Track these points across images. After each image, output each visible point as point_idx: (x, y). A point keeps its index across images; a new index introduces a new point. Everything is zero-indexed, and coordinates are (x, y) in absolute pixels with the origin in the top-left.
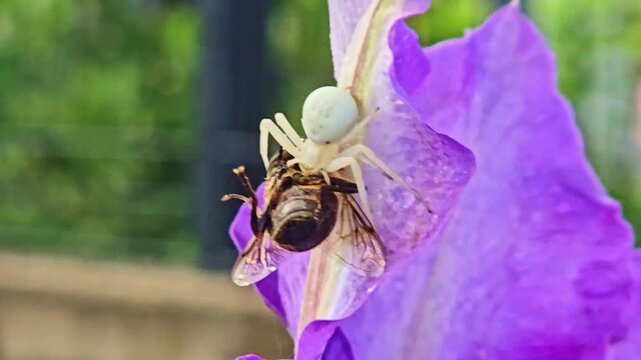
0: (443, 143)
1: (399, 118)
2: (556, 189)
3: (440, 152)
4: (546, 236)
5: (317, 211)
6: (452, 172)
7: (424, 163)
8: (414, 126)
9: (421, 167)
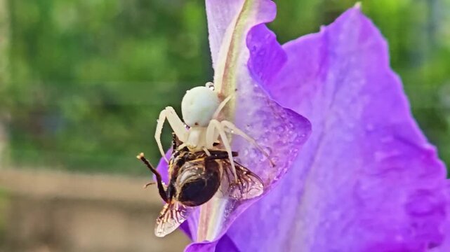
0: (288, 114)
1: (257, 97)
2: (389, 139)
3: (287, 121)
4: (383, 173)
5: (203, 173)
6: (295, 135)
7: (276, 129)
8: (268, 102)
9: (274, 131)
